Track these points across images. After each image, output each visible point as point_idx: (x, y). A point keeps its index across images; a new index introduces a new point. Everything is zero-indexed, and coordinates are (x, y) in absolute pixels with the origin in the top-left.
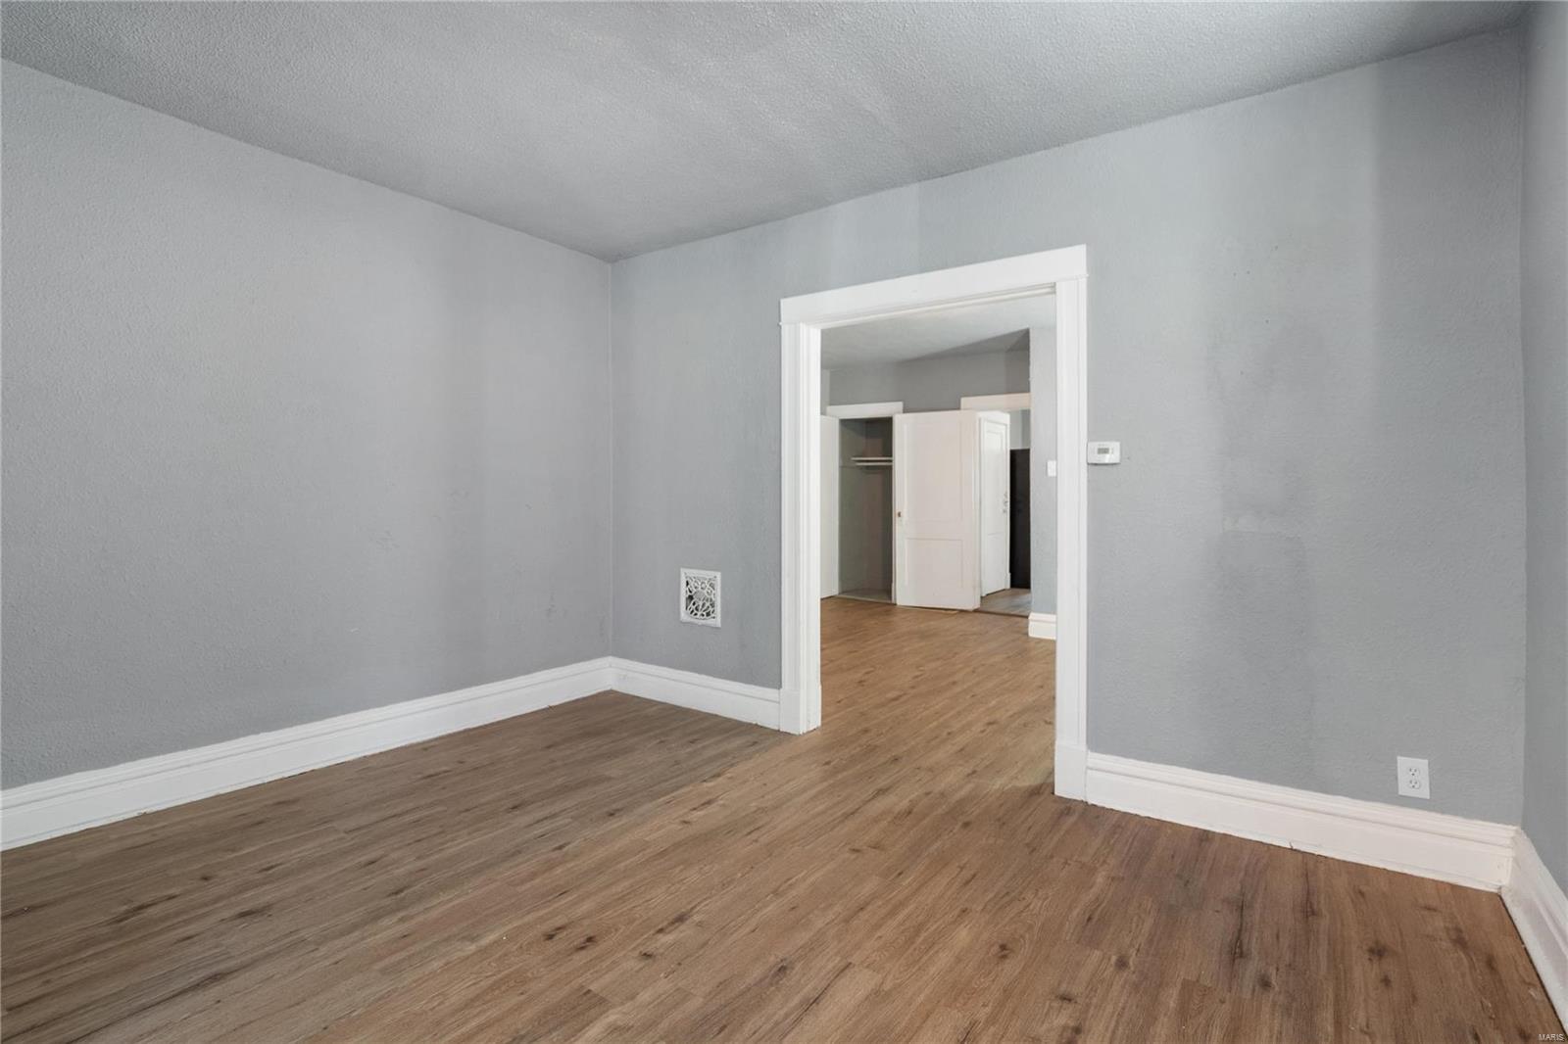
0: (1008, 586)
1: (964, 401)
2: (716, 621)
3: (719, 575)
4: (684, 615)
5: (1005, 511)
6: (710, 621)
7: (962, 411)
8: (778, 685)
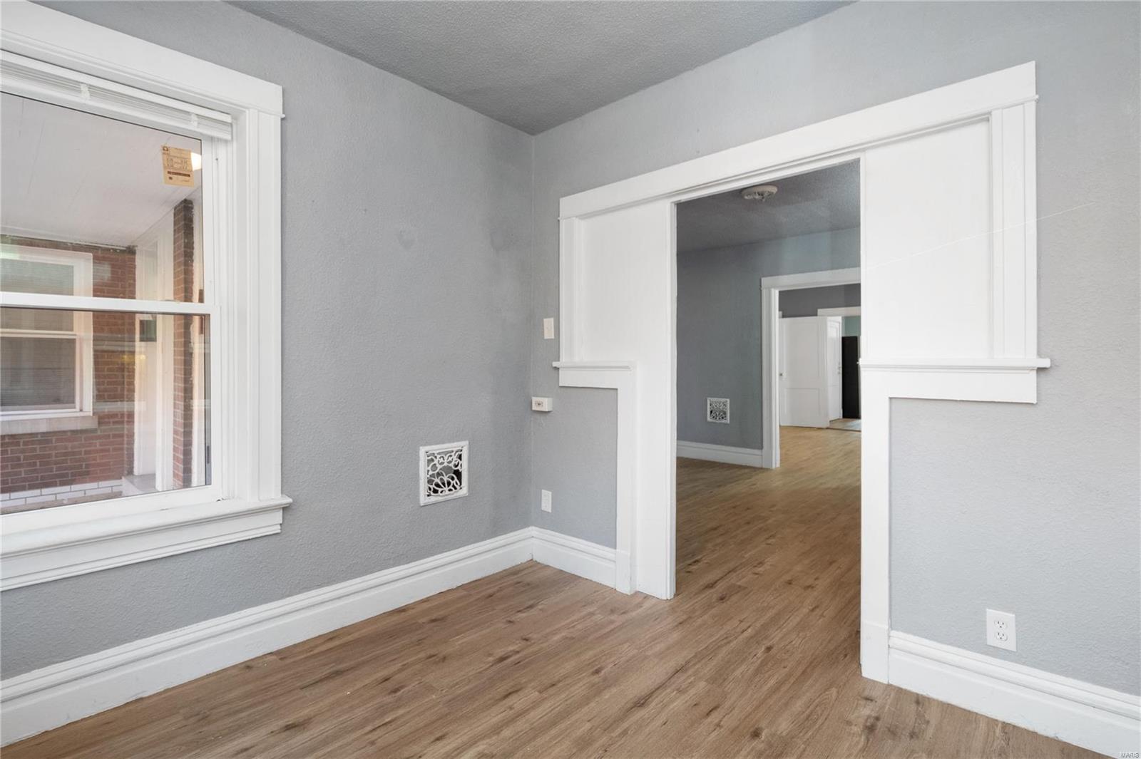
0: (841, 417)
1: (820, 311)
2: (728, 420)
3: (728, 400)
4: (709, 419)
5: (839, 373)
6: (724, 421)
7: (818, 317)
8: (761, 447)
